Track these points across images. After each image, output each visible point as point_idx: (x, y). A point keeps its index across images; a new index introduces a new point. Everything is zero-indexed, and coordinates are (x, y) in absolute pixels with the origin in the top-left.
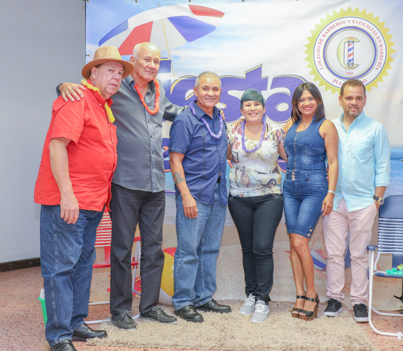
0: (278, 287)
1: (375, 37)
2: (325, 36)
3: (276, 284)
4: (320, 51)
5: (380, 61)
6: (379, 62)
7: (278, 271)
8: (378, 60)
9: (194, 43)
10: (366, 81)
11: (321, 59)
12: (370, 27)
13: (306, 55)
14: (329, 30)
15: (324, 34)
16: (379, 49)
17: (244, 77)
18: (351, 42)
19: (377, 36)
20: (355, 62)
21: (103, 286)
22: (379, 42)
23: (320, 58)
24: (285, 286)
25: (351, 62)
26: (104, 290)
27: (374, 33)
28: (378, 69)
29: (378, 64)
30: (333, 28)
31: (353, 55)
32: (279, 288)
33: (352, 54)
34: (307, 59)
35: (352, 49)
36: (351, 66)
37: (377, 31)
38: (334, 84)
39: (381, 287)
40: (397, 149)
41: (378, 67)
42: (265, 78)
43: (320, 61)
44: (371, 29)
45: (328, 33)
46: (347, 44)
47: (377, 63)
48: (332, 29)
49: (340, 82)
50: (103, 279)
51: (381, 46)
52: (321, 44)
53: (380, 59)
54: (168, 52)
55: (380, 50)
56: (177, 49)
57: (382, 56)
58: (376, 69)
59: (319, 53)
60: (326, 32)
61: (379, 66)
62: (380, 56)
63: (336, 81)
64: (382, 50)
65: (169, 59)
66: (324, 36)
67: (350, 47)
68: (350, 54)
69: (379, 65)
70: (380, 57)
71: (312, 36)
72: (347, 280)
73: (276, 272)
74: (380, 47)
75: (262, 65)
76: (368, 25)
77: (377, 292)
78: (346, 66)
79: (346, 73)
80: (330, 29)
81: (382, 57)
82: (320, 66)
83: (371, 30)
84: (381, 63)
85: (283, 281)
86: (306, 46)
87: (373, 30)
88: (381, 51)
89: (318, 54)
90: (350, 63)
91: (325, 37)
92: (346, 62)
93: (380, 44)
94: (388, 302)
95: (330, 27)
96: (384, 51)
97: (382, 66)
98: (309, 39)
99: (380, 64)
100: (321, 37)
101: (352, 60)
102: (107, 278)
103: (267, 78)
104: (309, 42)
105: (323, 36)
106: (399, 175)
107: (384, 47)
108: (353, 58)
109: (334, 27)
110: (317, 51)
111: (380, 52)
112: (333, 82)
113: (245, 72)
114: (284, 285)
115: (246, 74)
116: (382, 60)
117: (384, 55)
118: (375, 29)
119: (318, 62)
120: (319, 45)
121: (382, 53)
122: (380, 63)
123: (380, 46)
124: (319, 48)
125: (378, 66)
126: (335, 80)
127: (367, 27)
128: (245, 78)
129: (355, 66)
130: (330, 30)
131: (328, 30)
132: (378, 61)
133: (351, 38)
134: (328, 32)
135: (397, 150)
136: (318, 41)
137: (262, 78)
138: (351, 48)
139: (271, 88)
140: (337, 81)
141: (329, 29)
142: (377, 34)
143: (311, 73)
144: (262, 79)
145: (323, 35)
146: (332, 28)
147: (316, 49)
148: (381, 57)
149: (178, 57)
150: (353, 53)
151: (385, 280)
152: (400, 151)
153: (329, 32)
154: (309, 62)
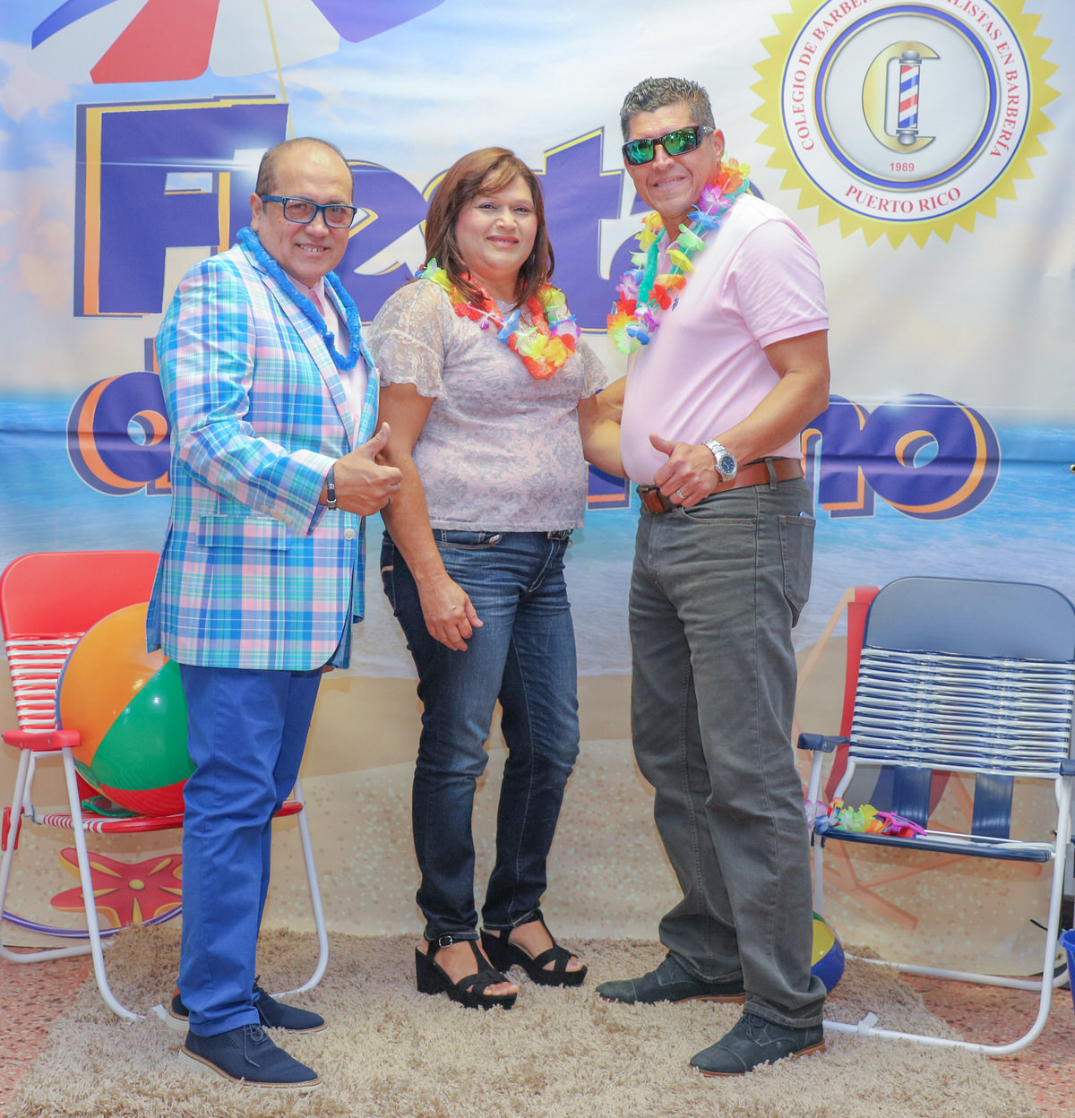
0: (643, 891)
1: (991, 45)
2: (821, 35)
3: (635, 880)
4: (803, 87)
5: (1008, 129)
6: (1003, 131)
7: (642, 837)
8: (1000, 125)
9: (366, 48)
10: (959, 195)
11: (805, 113)
12: (976, 8)
13: (758, 101)
14: (837, 16)
15: (819, 30)
16: (1003, 84)
17: (541, 171)
18: (910, 58)
19: (1000, 41)
20: (924, 128)
21: (38, 888)
22: (1006, 62)
23: (803, 111)
24: (667, 890)
25: (908, 129)
26: (41, 900)
27: (988, 30)
28: (999, 154)
29: (1001, 137)
30: (850, 8)
31: (917, 102)
32: (647, 894)
33: (913, 101)
34: (758, 114)
35: (913, 82)
36: (907, 141)
37: (999, 24)
38: (851, 201)
39: (987, 894)
40: (1055, 430)
41: (999, 146)
42: (615, 176)
43: (805, 122)
44: (979, 14)
45: (832, 25)
46: (896, 65)
47: (998, 133)
48: (846, 13)
49: (871, 197)
50: (37, 863)
51: (1012, 75)
52: (808, 63)
53: (1007, 120)
54: (276, 76)
55: (1009, 91)
56: (310, 65)
57: (1013, 112)
58: (992, 153)
59: (801, 93)
60: (825, 23)
61: (1005, 146)
62: (1009, 109)
63: (856, 190)
64: (1013, 89)
65: (278, 100)
66: (819, 34)
67: (907, 76)
68: (903, 102)
69: (1003, 140)
70: (1009, 115)
71: (777, 32)
72: (877, 869)
73: (638, 842)
74: (1010, 79)
75: (603, 129)
76: (969, 3)
77: (976, 912)
78: (892, 142)
79: (892, 164)
80: (841, 12)
81: (1015, 113)
82: (803, 140)
83: (979, 20)
84: (1010, 134)
85: (660, 873)
86: (759, 67)
87: (985, 21)
88: (1012, 93)
89: (800, 97)
90: (907, 131)
91: (821, 39)
92: (893, 127)
93: (1010, 67)
94: (1011, 945)
95: (841, 6)
96: (1022, 92)
97: (1012, 144)
98: (768, 43)
99: (1007, 139)
100: (808, 37)
101: (912, 120)
102: (52, 860)
103: (619, 175)
104: (768, 56)
105: (814, 34)
106: (1063, 518)
107: (1021, 81)
108: (916, 116)
109: (855, 6)
110: (795, 86)
111: (1010, 97)
112: (847, 194)
113: (545, 152)
114: (663, 883)
115: (550, 160)
116: (1014, 122)
117: (1022, 107)
118: (993, 16)
119: (797, 124)
120: (803, 67)
121: (1013, 99)
122: (1006, 135)
123: (1010, 76)
124: (801, 74)
125: (998, 142)
126: (853, 190)
127: (965, 9)
128: (544, 173)
129: (921, 143)
130: (841, 16)
131: (835, 14)
132: (1000, 128)
133: (910, 45)
134: (831, 20)
135: (1057, 433)
136: (799, 51)
137: (602, 175)
138: (910, 81)
139: (635, 210)
140: (860, 192)
141: (836, 11)
142: (998, 32)
143: (773, 162)
144: (603, 177)
145: (817, 32)
146: (847, 10)
147: (790, 81)
148: (1010, 112)
149: (312, 96)
150: (917, 96)
151: (1001, 868)
152: (1068, 436)
153: (836, 20)
154: (767, 125)
